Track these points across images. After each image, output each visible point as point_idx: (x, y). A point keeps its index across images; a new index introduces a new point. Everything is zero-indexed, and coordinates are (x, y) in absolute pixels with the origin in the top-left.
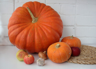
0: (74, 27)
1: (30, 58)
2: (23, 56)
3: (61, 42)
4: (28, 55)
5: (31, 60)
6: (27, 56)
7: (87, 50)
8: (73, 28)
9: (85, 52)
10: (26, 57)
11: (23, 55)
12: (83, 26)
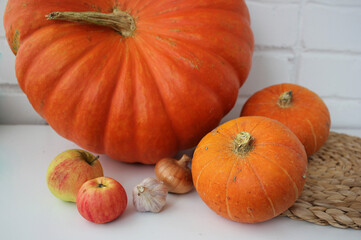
0: (291, 56)
1: (110, 193)
2: (69, 181)
3: (242, 115)
4: (99, 180)
5: (112, 206)
6: (94, 184)
7: (348, 157)
8: (289, 60)
9: (341, 163)
10: (88, 190)
11: (73, 177)
12: (328, 51)
